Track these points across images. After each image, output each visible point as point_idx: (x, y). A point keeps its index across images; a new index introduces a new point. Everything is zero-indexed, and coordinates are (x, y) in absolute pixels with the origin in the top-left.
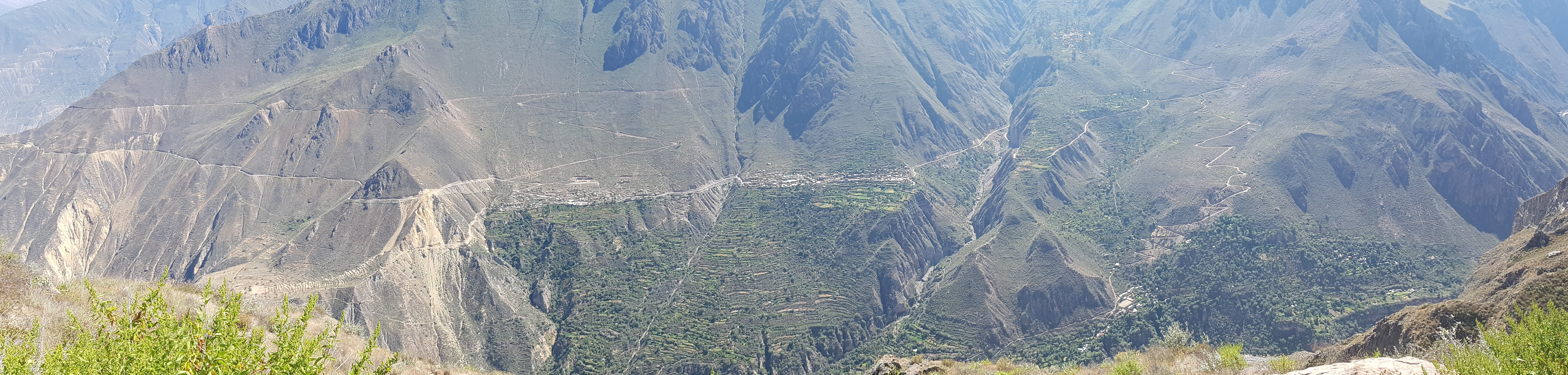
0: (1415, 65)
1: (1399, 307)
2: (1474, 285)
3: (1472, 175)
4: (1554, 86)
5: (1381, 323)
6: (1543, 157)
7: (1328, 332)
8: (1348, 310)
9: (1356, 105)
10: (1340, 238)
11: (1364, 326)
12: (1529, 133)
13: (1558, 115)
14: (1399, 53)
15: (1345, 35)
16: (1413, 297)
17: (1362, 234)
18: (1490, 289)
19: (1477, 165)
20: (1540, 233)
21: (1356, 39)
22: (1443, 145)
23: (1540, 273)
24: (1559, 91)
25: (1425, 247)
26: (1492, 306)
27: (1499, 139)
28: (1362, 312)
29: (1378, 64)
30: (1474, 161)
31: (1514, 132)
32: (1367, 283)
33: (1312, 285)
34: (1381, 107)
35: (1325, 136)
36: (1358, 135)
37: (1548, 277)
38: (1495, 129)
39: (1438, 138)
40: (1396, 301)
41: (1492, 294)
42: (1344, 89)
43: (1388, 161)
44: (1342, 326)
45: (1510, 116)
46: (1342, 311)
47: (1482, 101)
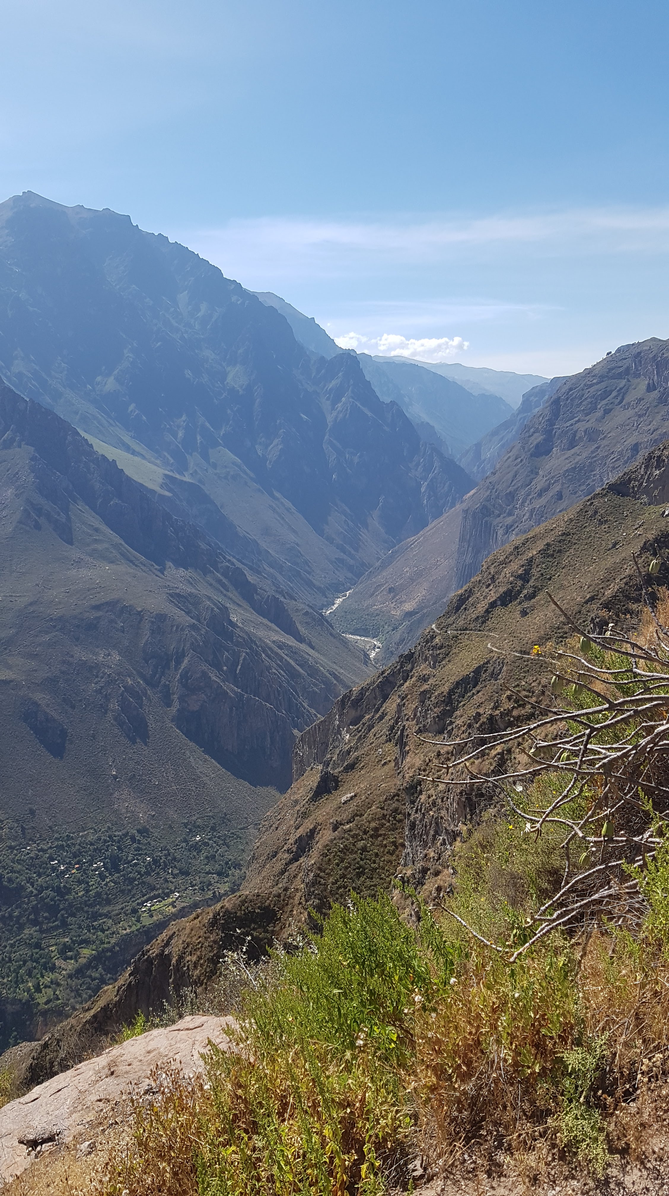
0: (131, 561)
1: (162, 925)
2: (258, 865)
3: (231, 709)
4: (310, 578)
5: (139, 959)
6: (313, 672)
7: (58, 999)
8: (87, 952)
9: (55, 627)
10: (57, 839)
11: (114, 971)
12: (291, 641)
13: (321, 614)
14: (106, 545)
15: (20, 522)
16: (180, 905)
17: (90, 825)
18: (279, 866)
19: (236, 693)
20: (326, 773)
21: (38, 527)
22: (187, 672)
23: (335, 829)
24: (317, 583)
25: (186, 825)
26: (286, 889)
27: (257, 654)
28: (108, 950)
29: (78, 563)
30: (231, 689)
31: (274, 642)
32: (109, 902)
33: (21, 928)
34: (92, 626)
35: (11, 681)
36: (63, 672)
37: (345, 831)
38: (250, 641)
39: (178, 663)
40: (155, 918)
41: (283, 872)
42: (31, 604)
43: (114, 705)
44: (80, 982)
45: (265, 621)
46: (76, 957)
47: (228, 605)
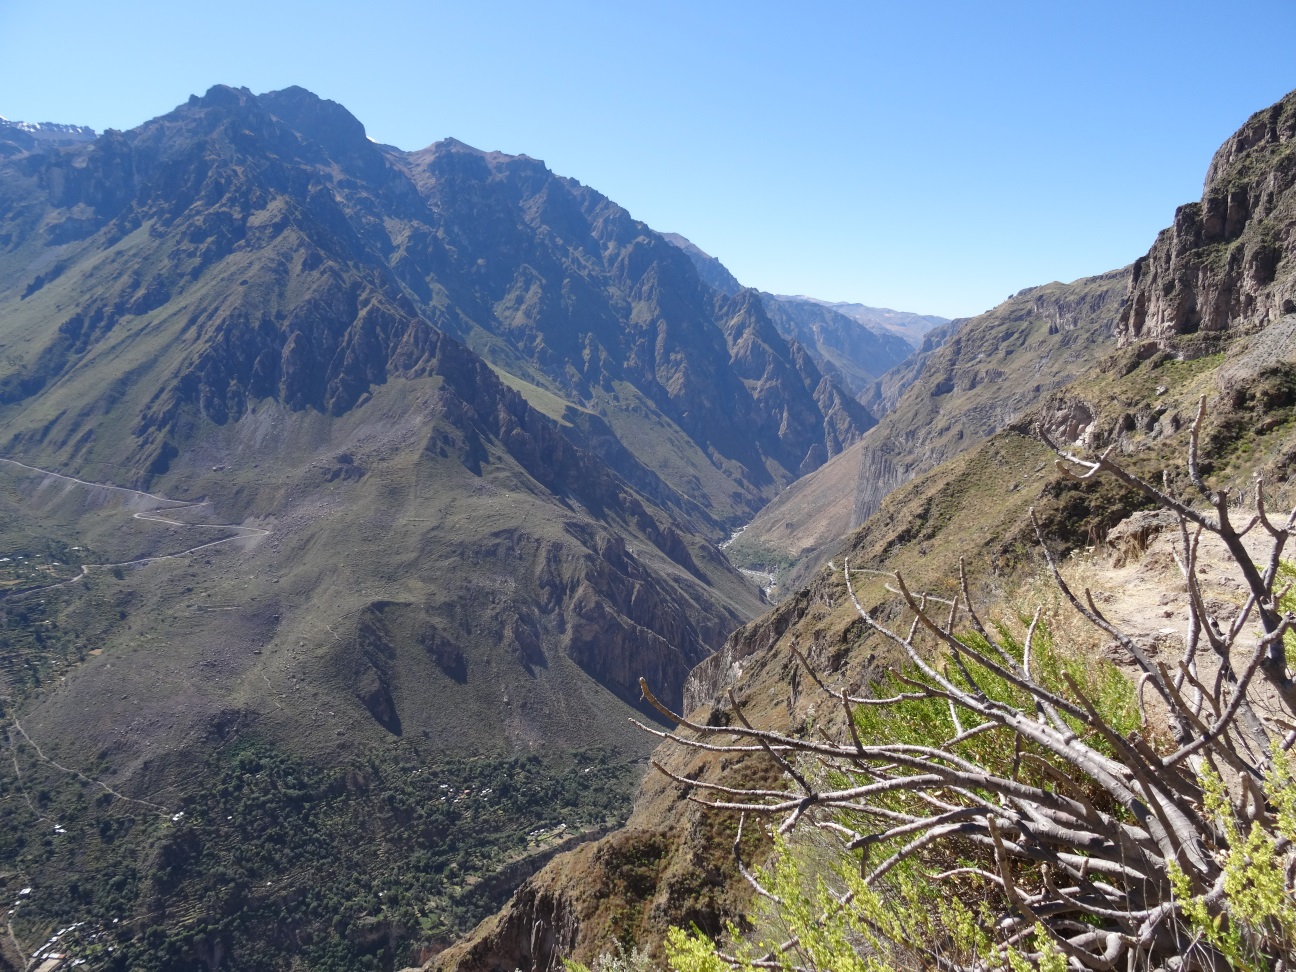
0: (531, 490)
1: (547, 857)
3: (624, 641)
4: (707, 511)
5: (522, 891)
6: (707, 607)
7: (444, 925)
8: (473, 879)
9: (455, 552)
10: (448, 763)
11: (500, 900)
12: (686, 575)
13: (717, 548)
14: (507, 474)
15: (427, 449)
16: (566, 837)
17: (481, 751)
18: (668, 803)
19: (628, 625)
20: (717, 710)
21: (444, 454)
22: (581, 602)
24: (715, 517)
25: (575, 755)
26: (671, 828)
27: (652, 586)
28: (495, 878)
29: (480, 490)
30: (625, 621)
31: (668, 575)
32: (497, 829)
33: (411, 849)
34: (492, 552)
35: (410, 604)
36: (461, 597)
38: (646, 575)
39: (573, 589)
40: (541, 849)
41: (670, 809)
42: (433, 529)
43: (508, 633)
44: (464, 909)
45: (663, 555)
46: (462, 883)
47: (624, 536)
